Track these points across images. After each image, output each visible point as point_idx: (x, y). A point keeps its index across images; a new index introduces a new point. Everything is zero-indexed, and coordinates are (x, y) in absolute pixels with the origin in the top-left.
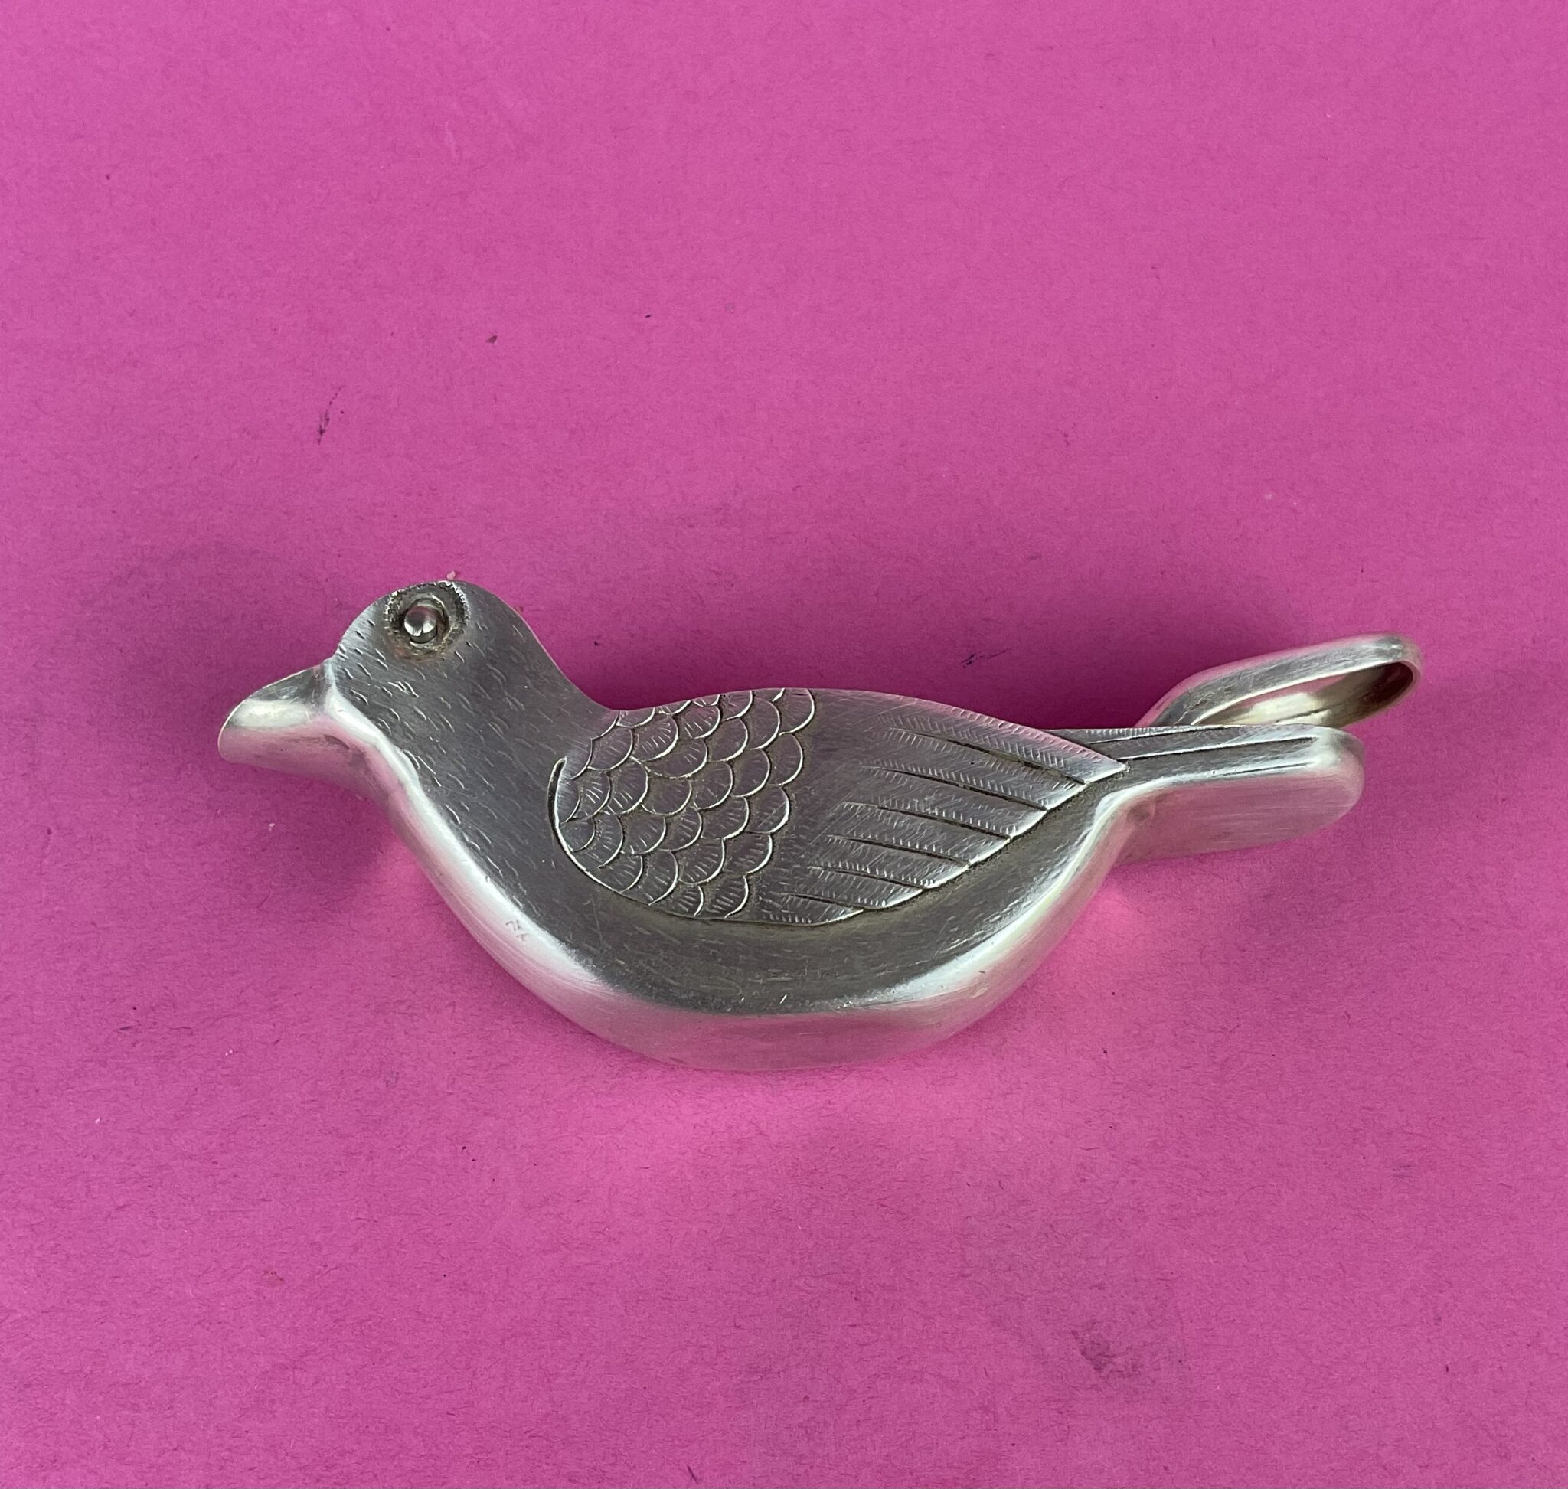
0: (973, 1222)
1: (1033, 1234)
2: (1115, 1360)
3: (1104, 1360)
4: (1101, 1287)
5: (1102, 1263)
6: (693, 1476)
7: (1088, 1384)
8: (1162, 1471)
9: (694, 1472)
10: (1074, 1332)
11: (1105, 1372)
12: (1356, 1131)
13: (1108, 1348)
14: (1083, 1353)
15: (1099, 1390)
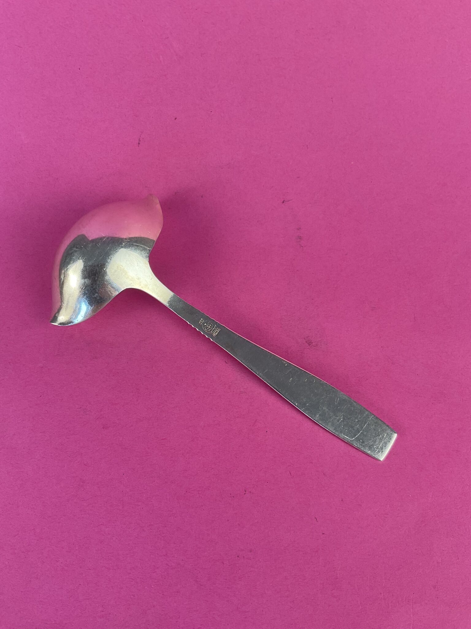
0: (283, 317)
1: (296, 319)
2: (313, 344)
3: (310, 343)
4: (310, 330)
5: (310, 325)
6: (226, 363)
7: (307, 348)
8: (322, 365)
9: (227, 362)
10: (304, 338)
11: (311, 346)
12: (364, 301)
13: (311, 341)
14: (306, 342)
15: (309, 349)
